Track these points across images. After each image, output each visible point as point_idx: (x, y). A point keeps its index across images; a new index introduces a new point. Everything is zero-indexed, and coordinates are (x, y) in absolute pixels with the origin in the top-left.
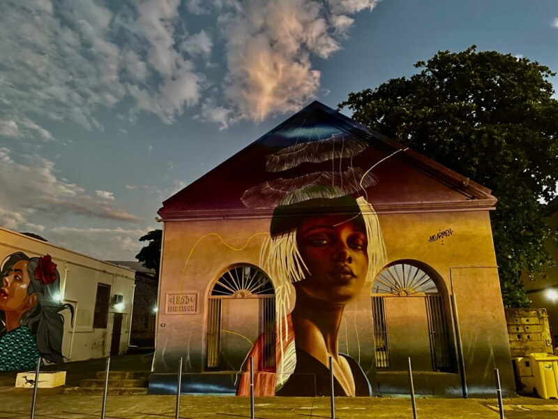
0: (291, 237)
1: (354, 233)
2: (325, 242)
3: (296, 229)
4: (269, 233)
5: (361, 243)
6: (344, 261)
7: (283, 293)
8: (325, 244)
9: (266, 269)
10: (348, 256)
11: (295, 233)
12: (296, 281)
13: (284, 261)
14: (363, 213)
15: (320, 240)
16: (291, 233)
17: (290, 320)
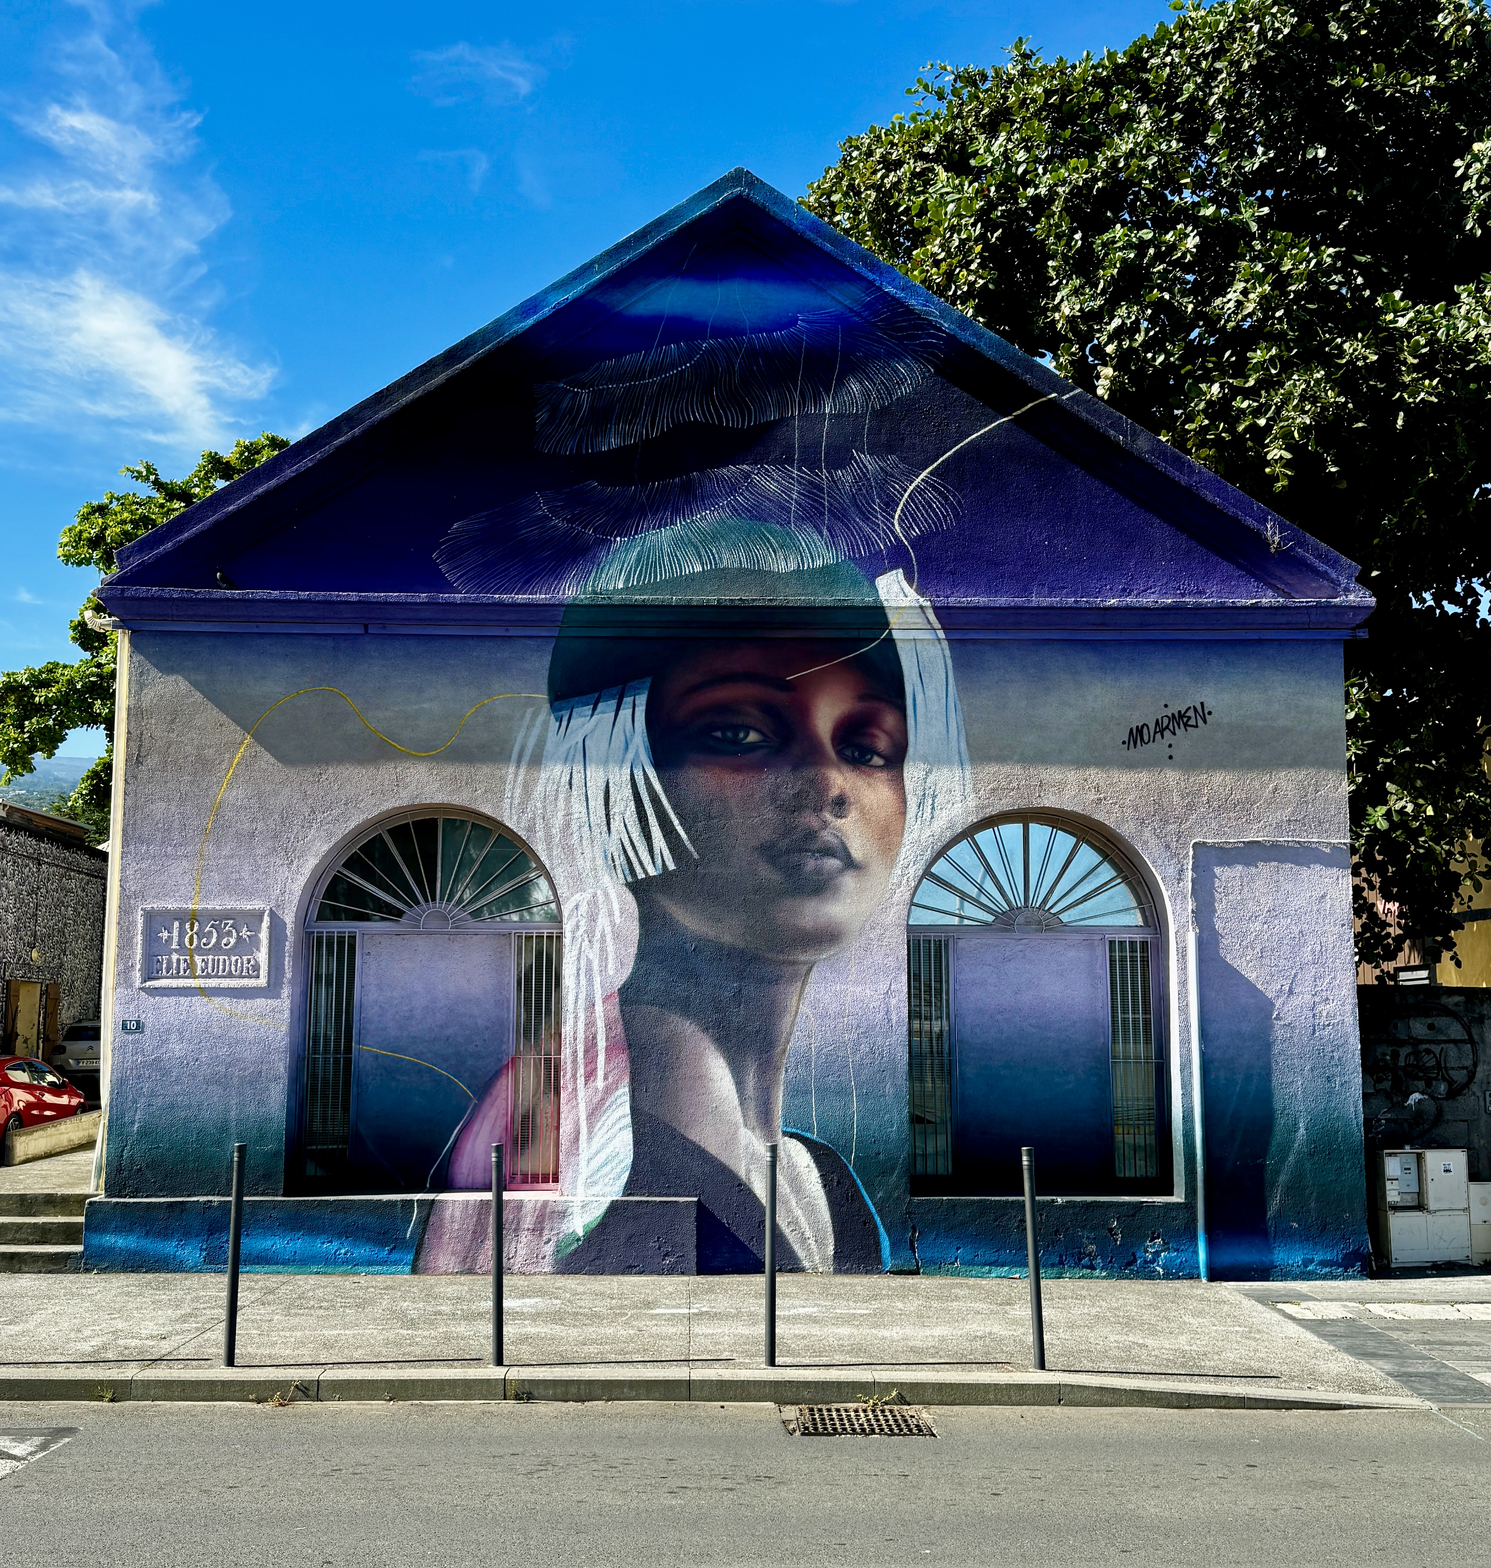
0: (625, 713)
1: (859, 706)
2: (753, 737)
3: (648, 682)
4: (543, 696)
5: (882, 743)
6: (818, 809)
7: (593, 918)
8: (753, 747)
9: (531, 829)
10: (834, 792)
11: (642, 700)
12: (641, 875)
13: (597, 803)
14: (896, 635)
15: (736, 728)
16: (628, 700)
17: (616, 1012)
